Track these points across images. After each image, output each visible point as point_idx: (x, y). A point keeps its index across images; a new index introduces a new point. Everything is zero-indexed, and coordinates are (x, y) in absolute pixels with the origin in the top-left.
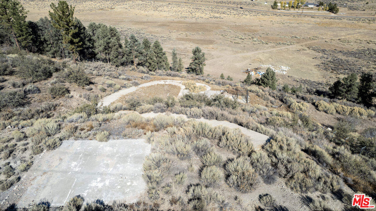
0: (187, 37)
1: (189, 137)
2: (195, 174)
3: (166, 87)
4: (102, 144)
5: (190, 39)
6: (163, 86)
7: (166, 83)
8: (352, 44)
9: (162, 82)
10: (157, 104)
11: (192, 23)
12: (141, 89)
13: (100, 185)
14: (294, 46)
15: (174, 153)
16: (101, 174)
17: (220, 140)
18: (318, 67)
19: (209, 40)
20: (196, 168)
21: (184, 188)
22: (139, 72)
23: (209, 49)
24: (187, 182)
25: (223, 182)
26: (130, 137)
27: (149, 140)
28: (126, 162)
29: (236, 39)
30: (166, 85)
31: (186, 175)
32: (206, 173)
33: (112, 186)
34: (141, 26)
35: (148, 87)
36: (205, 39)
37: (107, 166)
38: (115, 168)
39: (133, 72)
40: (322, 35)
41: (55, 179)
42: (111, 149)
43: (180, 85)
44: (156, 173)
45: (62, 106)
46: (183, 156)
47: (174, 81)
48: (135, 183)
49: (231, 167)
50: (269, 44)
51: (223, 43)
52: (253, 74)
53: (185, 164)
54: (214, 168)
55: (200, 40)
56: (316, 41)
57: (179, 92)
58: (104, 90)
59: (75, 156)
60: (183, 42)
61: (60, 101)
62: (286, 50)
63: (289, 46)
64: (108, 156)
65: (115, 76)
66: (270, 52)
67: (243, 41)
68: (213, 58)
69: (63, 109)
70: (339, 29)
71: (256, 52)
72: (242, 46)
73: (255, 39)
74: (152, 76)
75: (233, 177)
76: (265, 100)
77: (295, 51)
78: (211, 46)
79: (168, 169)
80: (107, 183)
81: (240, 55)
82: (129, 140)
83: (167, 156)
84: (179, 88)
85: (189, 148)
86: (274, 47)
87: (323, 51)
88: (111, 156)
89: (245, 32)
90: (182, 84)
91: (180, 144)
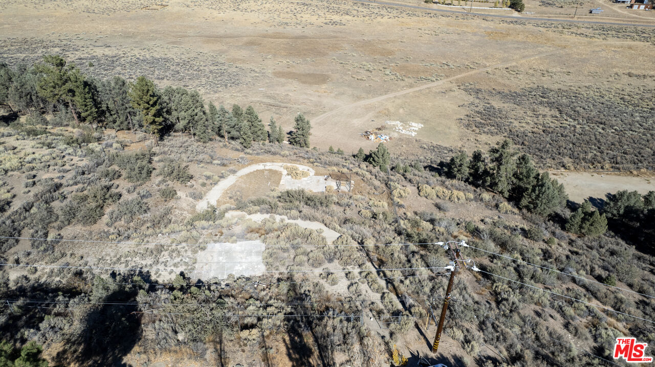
0: (289, 70)
1: (288, 238)
2: (292, 260)
3: (266, 172)
4: (233, 245)
5: (294, 73)
6: (262, 171)
7: (267, 168)
8: (521, 77)
9: (260, 167)
10: (263, 206)
11: (297, 38)
12: (240, 179)
13: (241, 268)
14: (440, 83)
15: (279, 249)
16: (239, 263)
17: (308, 239)
18: (460, 123)
19: (322, 75)
20: (292, 256)
21: (285, 267)
22: (232, 149)
23: (320, 94)
24: (287, 264)
25: (306, 263)
26: (250, 240)
27: (264, 241)
28: (251, 255)
29: (361, 71)
30: (267, 170)
31: (286, 260)
32: (297, 259)
33: (247, 269)
34: (217, 47)
35: (248, 175)
36: (315, 72)
37: (241, 258)
38: (246, 259)
39: (224, 149)
40: (486, 58)
41: (214, 267)
42: (240, 248)
43: (281, 169)
44: (270, 260)
45: (175, 208)
46: (285, 250)
47: (274, 163)
48: (259, 266)
49: (311, 255)
50: (406, 79)
51: (341, 80)
52: (373, 139)
53: (286, 255)
54: (301, 256)
55: (309, 74)
56: (473, 72)
57: (280, 179)
58: (204, 185)
59: (220, 253)
60: (283, 80)
61: (171, 203)
62: (427, 91)
63: (433, 83)
64: (240, 252)
65: (208, 161)
66: (404, 96)
67: (369, 74)
68: (325, 112)
69: (177, 212)
70: (516, 46)
71: (384, 97)
72: (367, 85)
73: (388, 72)
74: (248, 156)
75: (311, 260)
76: (369, 185)
77: (439, 92)
78: (324, 86)
79: (277, 258)
80: (244, 267)
81: (362, 103)
82: (250, 242)
83: (275, 251)
84: (281, 174)
85: (288, 245)
86: (411, 86)
87: (478, 91)
88: (242, 252)
89: (376, 57)
90: (284, 168)
91: (283, 244)
